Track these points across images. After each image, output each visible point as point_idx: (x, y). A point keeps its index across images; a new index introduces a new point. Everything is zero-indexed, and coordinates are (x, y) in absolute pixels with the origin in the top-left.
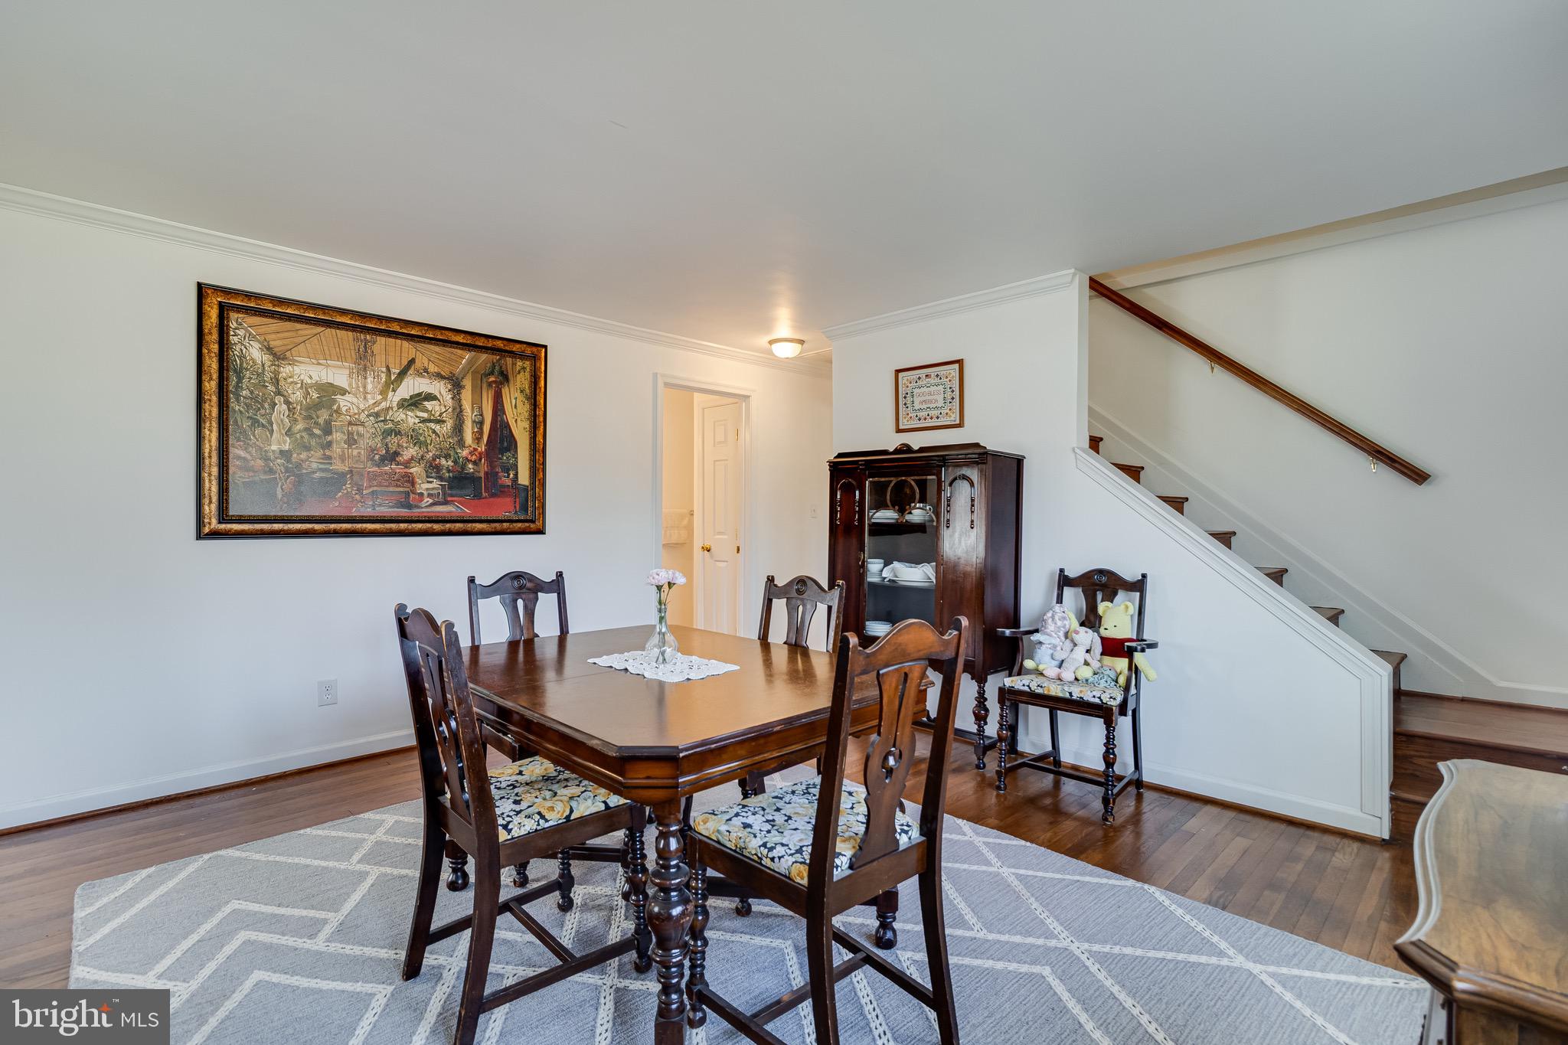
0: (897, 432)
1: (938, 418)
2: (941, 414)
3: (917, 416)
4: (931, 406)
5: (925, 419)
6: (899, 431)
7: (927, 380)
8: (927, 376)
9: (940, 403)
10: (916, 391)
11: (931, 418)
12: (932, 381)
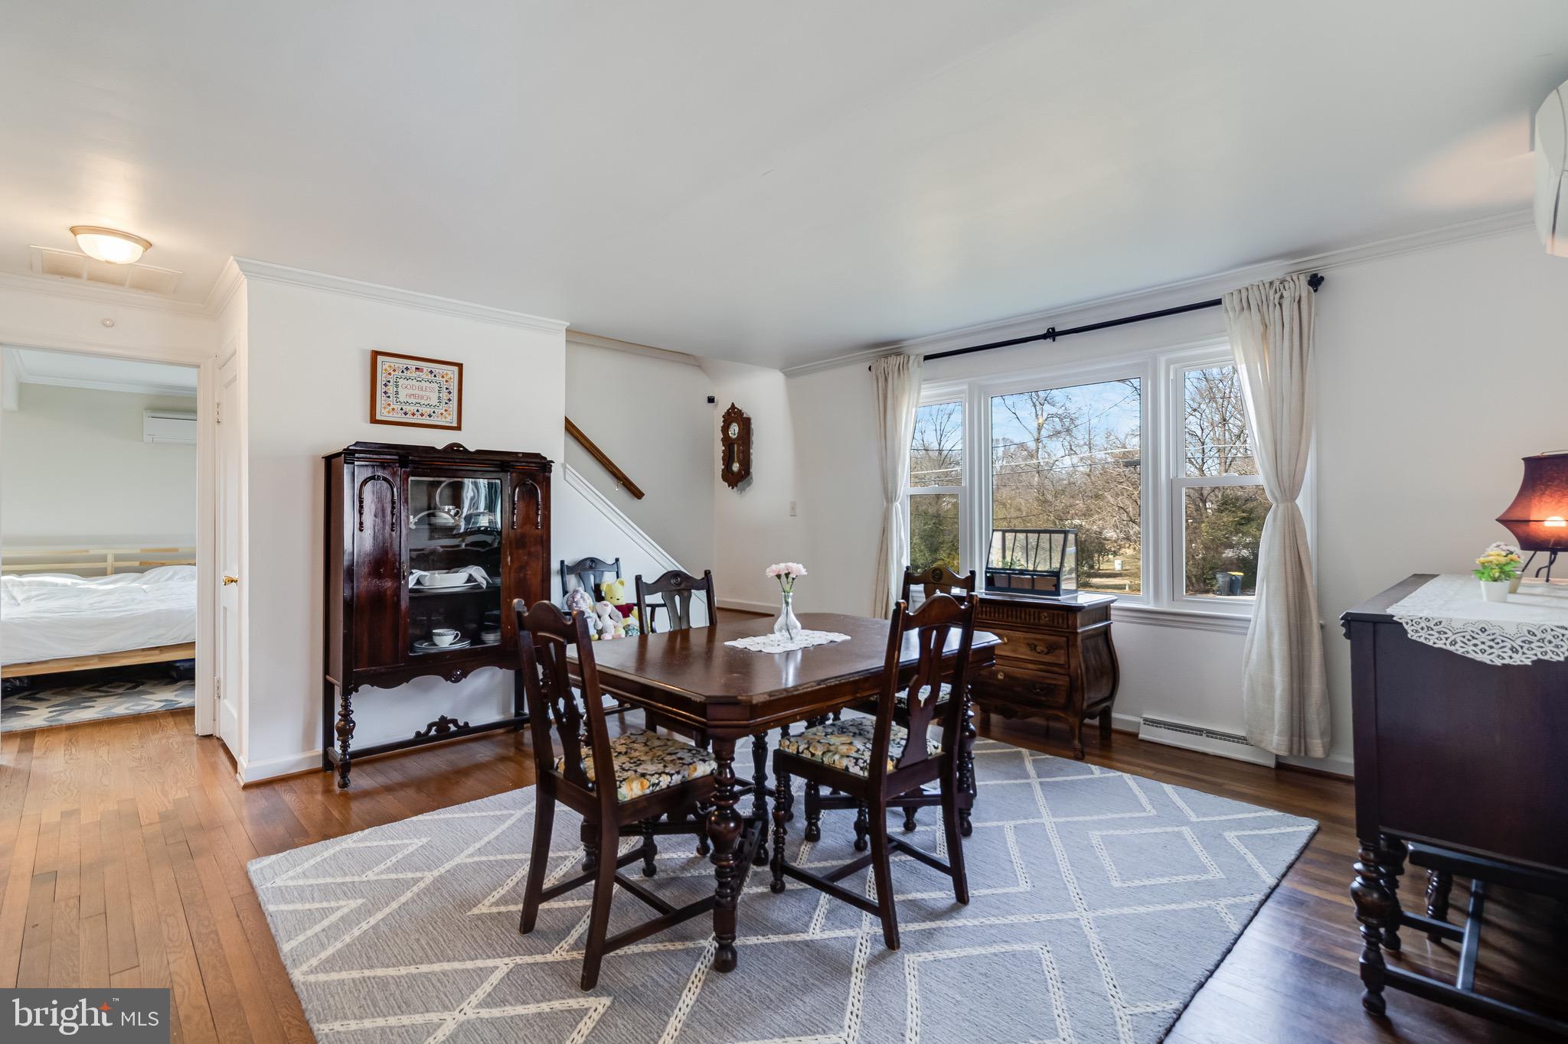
0: (371, 422)
1: (430, 416)
2: (434, 412)
3: (402, 409)
4: (422, 402)
5: (413, 414)
6: (374, 420)
7: (418, 373)
8: (416, 368)
9: (434, 401)
10: (401, 382)
11: (422, 415)
12: (424, 376)
